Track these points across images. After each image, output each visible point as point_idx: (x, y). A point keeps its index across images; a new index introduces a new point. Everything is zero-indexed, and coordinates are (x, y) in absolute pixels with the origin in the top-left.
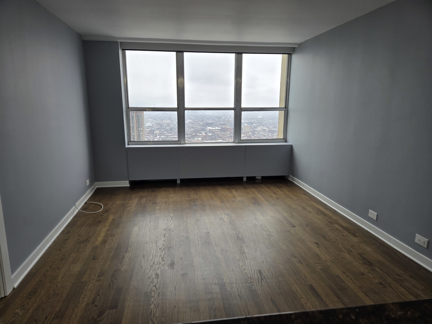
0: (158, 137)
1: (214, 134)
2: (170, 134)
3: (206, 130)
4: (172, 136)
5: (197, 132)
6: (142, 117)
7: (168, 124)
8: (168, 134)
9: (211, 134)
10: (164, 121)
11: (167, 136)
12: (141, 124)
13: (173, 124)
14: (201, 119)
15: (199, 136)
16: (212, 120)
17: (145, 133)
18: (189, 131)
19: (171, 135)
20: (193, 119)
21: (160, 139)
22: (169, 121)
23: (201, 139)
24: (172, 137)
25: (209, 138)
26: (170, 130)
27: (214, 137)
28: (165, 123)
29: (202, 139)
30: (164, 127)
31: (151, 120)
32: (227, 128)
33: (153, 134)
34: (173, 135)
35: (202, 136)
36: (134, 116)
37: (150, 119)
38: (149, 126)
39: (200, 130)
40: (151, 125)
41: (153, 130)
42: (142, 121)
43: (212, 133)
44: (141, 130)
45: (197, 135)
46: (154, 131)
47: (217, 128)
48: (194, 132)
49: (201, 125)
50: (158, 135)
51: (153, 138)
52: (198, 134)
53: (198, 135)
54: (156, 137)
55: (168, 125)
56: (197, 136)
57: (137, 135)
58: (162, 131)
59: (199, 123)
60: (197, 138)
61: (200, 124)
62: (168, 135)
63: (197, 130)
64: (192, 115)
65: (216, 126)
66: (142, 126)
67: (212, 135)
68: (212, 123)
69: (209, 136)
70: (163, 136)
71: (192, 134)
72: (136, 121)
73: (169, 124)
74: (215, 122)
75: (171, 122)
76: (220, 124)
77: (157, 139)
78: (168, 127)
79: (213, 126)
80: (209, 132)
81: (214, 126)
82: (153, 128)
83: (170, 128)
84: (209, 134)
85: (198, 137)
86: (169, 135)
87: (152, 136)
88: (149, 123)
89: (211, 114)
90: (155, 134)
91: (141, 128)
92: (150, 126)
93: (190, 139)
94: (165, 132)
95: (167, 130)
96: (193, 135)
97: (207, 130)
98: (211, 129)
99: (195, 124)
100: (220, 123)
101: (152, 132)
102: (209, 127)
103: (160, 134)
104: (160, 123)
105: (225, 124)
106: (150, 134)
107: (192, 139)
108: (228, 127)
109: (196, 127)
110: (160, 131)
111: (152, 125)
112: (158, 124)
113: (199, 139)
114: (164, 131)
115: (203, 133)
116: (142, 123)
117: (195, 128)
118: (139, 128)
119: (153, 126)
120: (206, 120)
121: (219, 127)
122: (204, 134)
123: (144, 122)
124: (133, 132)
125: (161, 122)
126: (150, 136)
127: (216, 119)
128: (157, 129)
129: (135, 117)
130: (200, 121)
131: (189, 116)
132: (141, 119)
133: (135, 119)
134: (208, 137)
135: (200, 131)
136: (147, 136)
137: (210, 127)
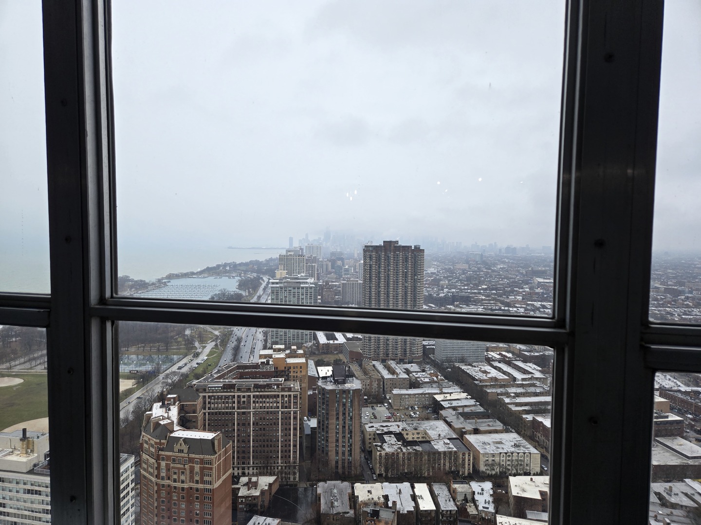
0: (446, 290)
1: (548, 290)
2: (466, 287)
3: (531, 283)
4: (469, 291)
5: (514, 286)
6: (422, 259)
7: (463, 270)
8: (463, 286)
9: (542, 291)
10: (458, 266)
11: (461, 289)
12: (419, 270)
13: (473, 272)
14: (522, 263)
15: (518, 293)
16: (544, 266)
17: (426, 284)
18: (500, 284)
19: (468, 289)
20: (509, 262)
21: (449, 294)
22: (466, 266)
23: (521, 298)
24: (469, 292)
25: (537, 298)
26: (467, 281)
27: (547, 296)
28: (459, 269)
29: (523, 299)
30: (456, 274)
31: (435, 263)
34: (471, 289)
35: (524, 293)
36: (410, 256)
37: (435, 261)
38: (431, 273)
40: (436, 271)
41: (438, 279)
42: (420, 265)
43: (544, 288)
44: (419, 280)
45: (515, 291)
46: (440, 280)
48: (509, 285)
49: (522, 274)
50: (447, 288)
51: (437, 292)
52: (516, 289)
53: (517, 291)
54: (443, 290)
55: (464, 272)
56: (515, 293)
57: (411, 287)
58: (453, 281)
59: (518, 271)
60: (514, 296)
61: (521, 272)
62: (463, 288)
63: (515, 282)
64: (507, 258)
66: (420, 272)
67: (542, 293)
68: (545, 272)
69: (538, 293)
70: (454, 290)
71: (504, 289)
72: (412, 265)
73: (465, 270)
74: (549, 270)
75: (469, 267)
77: (444, 293)
78: (463, 276)
79: (545, 276)
80: (538, 287)
81: (548, 276)
82: (438, 275)
83: (467, 278)
84: (537, 291)
85: (517, 295)
86: (464, 289)
87: (435, 289)
88: (433, 268)
89: (543, 254)
90: (440, 286)
91: (419, 276)
92: (434, 273)
93: (501, 296)
94: (457, 284)
95: (461, 280)
96: (507, 291)
97: (534, 283)
98: (543, 281)
99: (512, 271)
101: (436, 282)
102: (537, 279)
103: (450, 287)
104: (450, 268)
106: (433, 285)
107: (505, 297)
109: (514, 276)
110: (449, 281)
111: (437, 271)
112: (447, 270)
113: (518, 297)
114: (457, 282)
115: (526, 288)
116: (420, 267)
117: (512, 278)
118: (415, 275)
119: (439, 272)
120: (533, 266)
122: (528, 290)
123: (425, 266)
124: (406, 282)
125: (452, 267)
126: (433, 288)
127: (551, 264)
128: (444, 277)
129: (410, 259)
130: (521, 267)
131: (502, 259)
132: (419, 262)
133: (410, 261)
134: (535, 295)
135: (521, 284)
136: (427, 288)
137: (540, 278)
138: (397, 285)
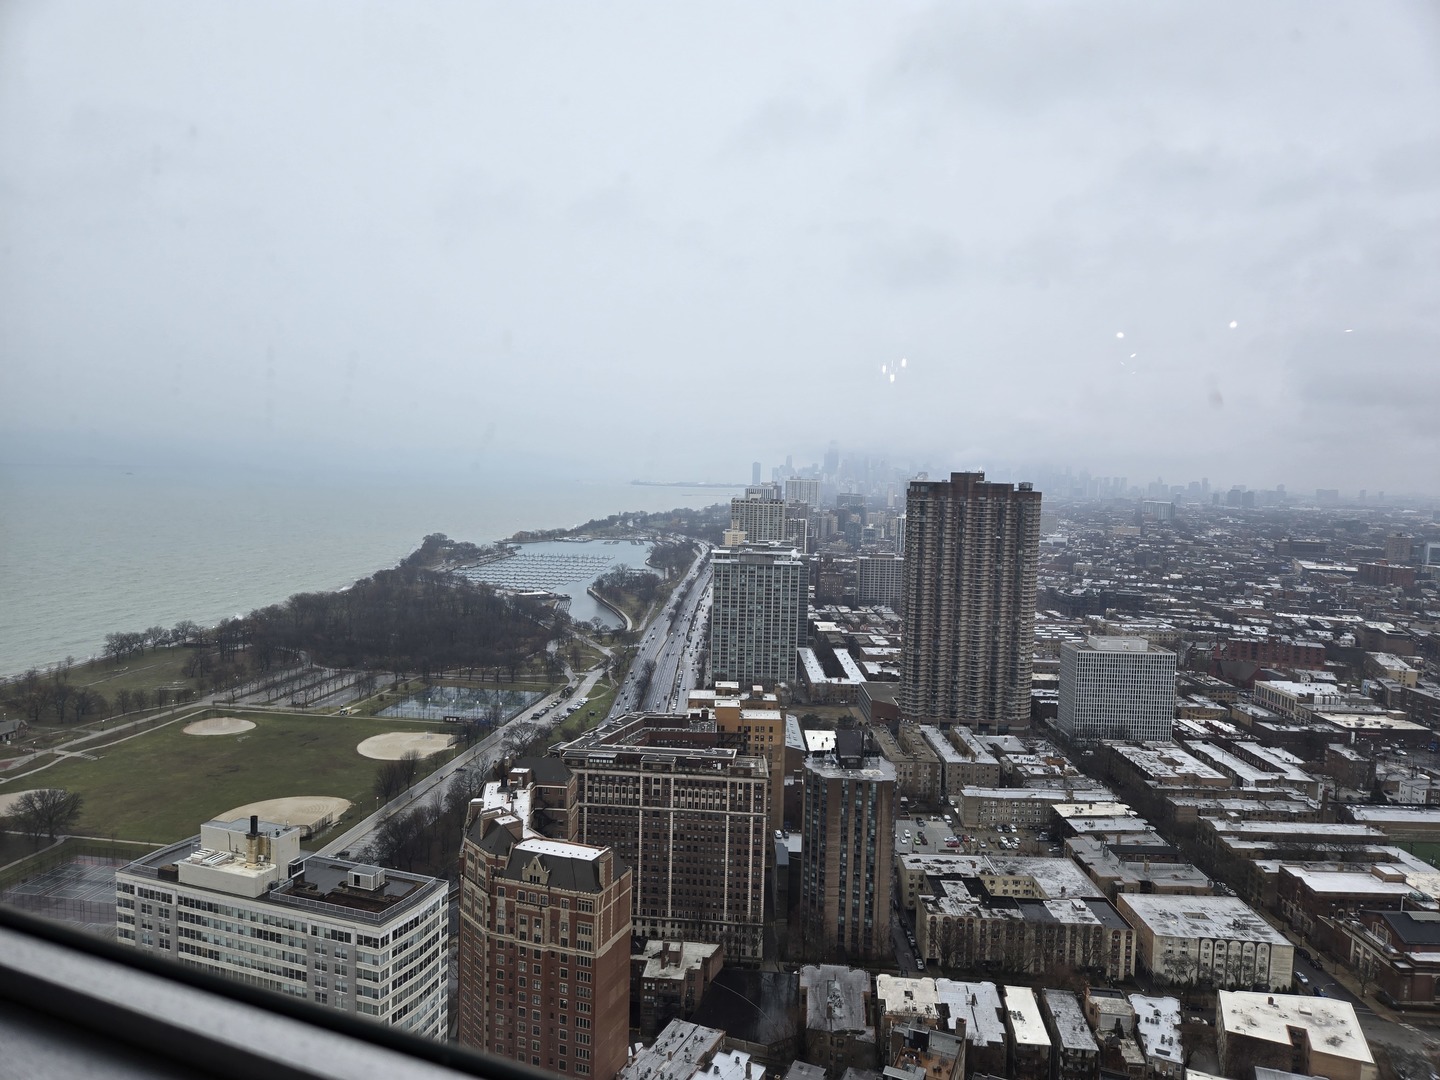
0: (1086, 581)
1: (1327, 588)
2: (1133, 577)
3: (1286, 572)
4: (1139, 585)
5: (1246, 576)
6: (1037, 513)
7: (1129, 539)
8: (1126, 573)
9: (1311, 589)
10: (1117, 530)
11: (1121, 581)
12: (1028, 536)
13: (1150, 543)
14: (1267, 527)
15: (1255, 593)
16: (1321, 535)
17: (1042, 567)
18: (1213, 572)
19: (1137, 581)
20: (1235, 524)
21: (1094, 590)
22: (1133, 531)
23: (1261, 603)
24: (1140, 588)
25: (1300, 604)
26: (1136, 562)
27: (1324, 603)
28: (1119, 537)
29: (1266, 606)
30: (1112, 548)
31: (1065, 523)
32: (1392, 569)
33: (1070, 571)
34: (1145, 581)
35: (1269, 594)
36: (1008, 507)
37: (1065, 518)
38: (1056, 544)
39: (1261, 568)
40: (1065, 540)
41: (1071, 557)
42: (1031, 526)
43: (1317, 583)
44: (1027, 557)
45: (1247, 587)
46: (1075, 559)
47: (1339, 568)
48: (1234, 574)
49: (1266, 550)
50: (1088, 577)
51: (1067, 585)
52: (1249, 584)
53: (1252, 587)
54: (1080, 581)
55: (1130, 543)
56: (1247, 592)
57: (1010, 572)
58: (1103, 562)
59: (1257, 544)
60: (1245, 598)
61: (1263, 545)
62: (1126, 577)
63: (1249, 569)
64: (1232, 514)
65: (1338, 560)
66: (1030, 541)
67: (1314, 594)
68: (1321, 547)
69: (1302, 595)
70: (1106, 582)
71: (1222, 583)
72: (1013, 526)
73: (1133, 538)
74: (1331, 544)
75: (1142, 532)
76: (1356, 553)
77: (1082, 588)
78: (1128, 552)
79: (1321, 556)
80: (1303, 581)
81: (1328, 556)
82: (1070, 549)
83: (1136, 555)
84: (1300, 589)
85: (1251, 597)
86: (1130, 580)
87: (1063, 579)
88: (1060, 532)
89: (1315, 509)
90: (1075, 571)
91: (1028, 550)
92: (1062, 545)
93: (1214, 599)
94: (1113, 568)
95: (1122, 561)
96: (1228, 588)
97: (1293, 571)
98: (1314, 567)
99: (1241, 544)
100: (1357, 547)
101: (1066, 564)
102: (1301, 562)
103: (1096, 574)
104: (1099, 534)
105: (1382, 554)
106: (1057, 569)
107: (1223, 600)
108: (1397, 566)
109: (1245, 555)
110: (1095, 561)
111: (1069, 540)
112: (1092, 539)
113: (1255, 603)
114: (1112, 564)
115: (1274, 582)
116: (1031, 531)
117: (1242, 560)
118: (1019, 547)
119: (1073, 543)
120: (1289, 531)
121: (1350, 565)
122: (1277, 586)
123: (1041, 528)
124: (999, 562)
125: (1102, 532)
126: (1059, 577)
127: (1337, 530)
128: (1084, 554)
129: (1008, 512)
130: (1264, 535)
131: (1219, 516)
132: (1030, 519)
133: (1008, 517)
134: (1295, 598)
135: (1263, 572)
136: (1045, 575)
137: (1308, 560)
138: (979, 567)
